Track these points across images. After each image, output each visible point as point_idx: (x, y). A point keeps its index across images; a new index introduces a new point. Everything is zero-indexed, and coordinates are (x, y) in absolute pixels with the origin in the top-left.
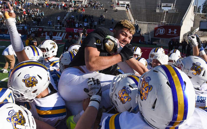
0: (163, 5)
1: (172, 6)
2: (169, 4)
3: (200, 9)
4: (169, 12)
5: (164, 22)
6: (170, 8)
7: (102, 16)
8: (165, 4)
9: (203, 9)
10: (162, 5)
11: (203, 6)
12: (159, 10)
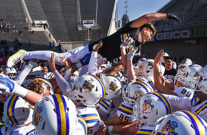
0: (85, 23)
1: (94, 23)
2: (91, 21)
3: (120, 23)
4: (91, 29)
5: (89, 40)
6: (92, 25)
7: (17, 40)
8: (86, 21)
9: (122, 23)
10: (83, 23)
11: (122, 21)
12: (81, 28)
